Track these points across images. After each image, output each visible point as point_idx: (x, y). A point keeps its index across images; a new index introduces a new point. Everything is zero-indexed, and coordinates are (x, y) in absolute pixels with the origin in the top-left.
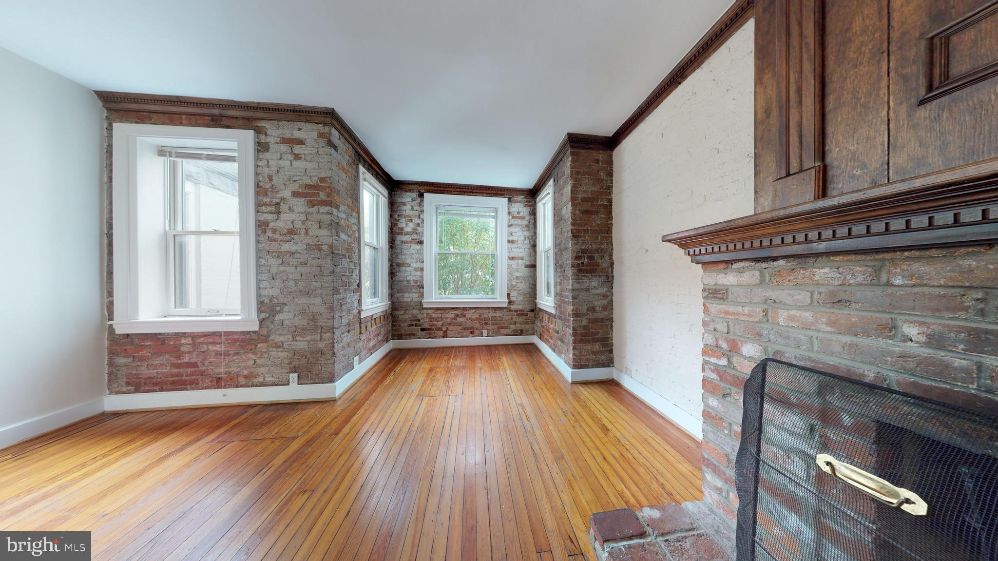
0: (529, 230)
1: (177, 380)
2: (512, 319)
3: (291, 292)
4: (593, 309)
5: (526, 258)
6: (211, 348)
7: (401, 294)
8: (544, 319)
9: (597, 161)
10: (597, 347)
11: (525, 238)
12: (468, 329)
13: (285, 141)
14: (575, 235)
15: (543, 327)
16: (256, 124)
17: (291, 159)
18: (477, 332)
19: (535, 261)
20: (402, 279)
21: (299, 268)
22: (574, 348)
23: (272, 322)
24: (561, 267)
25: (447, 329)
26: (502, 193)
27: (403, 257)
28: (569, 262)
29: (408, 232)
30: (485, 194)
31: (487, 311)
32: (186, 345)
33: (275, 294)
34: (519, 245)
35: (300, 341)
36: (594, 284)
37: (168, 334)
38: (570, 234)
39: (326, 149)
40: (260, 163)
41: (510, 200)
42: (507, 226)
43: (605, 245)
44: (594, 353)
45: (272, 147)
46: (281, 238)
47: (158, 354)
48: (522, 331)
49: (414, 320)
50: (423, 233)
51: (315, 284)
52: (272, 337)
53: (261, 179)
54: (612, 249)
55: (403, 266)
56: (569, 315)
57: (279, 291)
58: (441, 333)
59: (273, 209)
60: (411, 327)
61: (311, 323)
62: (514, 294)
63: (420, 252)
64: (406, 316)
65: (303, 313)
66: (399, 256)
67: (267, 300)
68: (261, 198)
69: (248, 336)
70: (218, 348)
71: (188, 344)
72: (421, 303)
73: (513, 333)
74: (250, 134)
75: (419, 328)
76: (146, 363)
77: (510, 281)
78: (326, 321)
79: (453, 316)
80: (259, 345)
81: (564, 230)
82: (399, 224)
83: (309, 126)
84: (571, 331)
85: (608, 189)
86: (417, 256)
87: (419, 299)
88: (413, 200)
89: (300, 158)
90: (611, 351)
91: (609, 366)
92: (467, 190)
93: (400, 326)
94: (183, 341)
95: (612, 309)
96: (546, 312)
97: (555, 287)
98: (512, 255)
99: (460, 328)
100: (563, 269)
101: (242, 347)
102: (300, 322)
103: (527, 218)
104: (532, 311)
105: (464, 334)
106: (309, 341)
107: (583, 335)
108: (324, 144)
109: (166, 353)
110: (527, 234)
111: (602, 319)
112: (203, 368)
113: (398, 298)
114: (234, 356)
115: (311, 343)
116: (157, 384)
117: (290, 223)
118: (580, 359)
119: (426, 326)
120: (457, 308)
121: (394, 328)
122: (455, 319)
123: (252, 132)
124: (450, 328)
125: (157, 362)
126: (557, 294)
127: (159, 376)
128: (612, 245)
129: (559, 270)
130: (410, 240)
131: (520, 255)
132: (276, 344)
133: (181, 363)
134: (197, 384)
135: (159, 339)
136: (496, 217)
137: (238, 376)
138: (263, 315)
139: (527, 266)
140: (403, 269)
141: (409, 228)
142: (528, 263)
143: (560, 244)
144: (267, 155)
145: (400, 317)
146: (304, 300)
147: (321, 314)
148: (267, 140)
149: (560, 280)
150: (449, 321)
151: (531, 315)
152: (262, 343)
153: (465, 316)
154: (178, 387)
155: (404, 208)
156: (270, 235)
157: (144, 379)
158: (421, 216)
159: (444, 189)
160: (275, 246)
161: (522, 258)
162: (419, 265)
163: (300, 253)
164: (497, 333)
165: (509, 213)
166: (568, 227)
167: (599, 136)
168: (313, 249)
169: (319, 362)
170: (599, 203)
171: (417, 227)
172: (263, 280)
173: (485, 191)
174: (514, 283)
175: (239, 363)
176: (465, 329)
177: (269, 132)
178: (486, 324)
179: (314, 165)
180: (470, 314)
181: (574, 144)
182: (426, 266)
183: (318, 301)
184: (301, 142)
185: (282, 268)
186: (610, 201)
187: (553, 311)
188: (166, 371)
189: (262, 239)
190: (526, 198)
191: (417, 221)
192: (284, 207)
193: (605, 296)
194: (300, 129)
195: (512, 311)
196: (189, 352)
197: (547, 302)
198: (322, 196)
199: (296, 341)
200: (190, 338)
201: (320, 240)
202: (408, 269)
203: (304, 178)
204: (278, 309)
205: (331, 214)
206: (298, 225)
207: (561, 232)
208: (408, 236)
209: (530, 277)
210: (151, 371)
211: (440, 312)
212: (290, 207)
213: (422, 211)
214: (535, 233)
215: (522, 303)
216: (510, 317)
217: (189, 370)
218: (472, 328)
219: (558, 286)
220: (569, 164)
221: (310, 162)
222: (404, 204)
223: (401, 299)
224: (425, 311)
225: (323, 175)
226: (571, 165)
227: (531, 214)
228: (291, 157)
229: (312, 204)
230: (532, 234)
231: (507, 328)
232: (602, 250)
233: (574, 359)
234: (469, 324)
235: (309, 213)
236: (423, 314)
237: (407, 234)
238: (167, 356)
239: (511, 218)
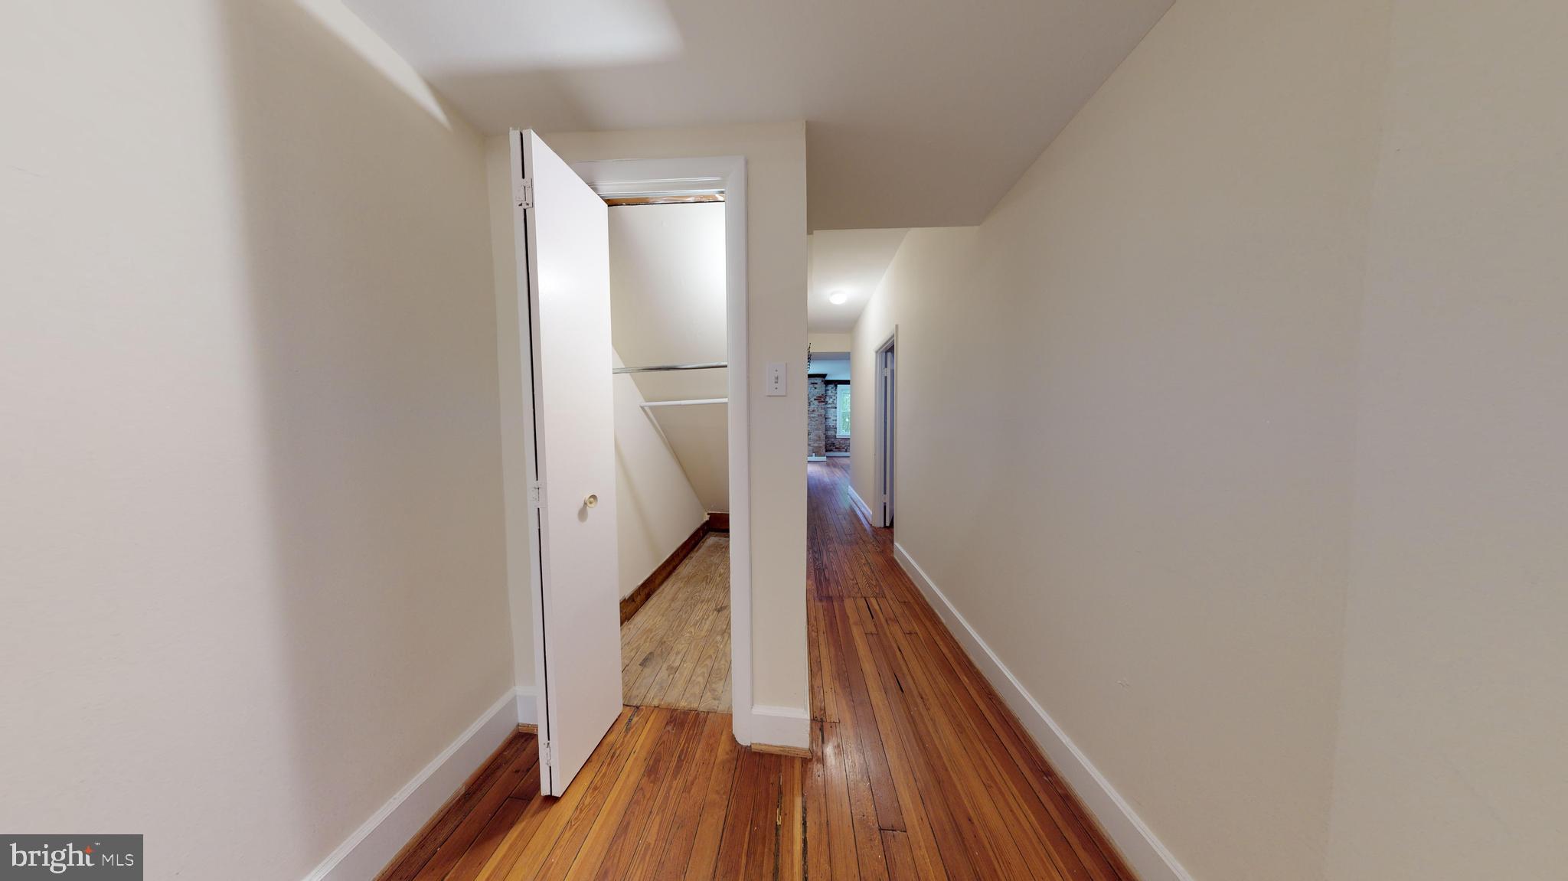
13: (813, 384)
50: (835, 405)
63: (835, 413)
65: (816, 435)
72: (835, 436)
86: (833, 415)
89: (818, 387)
119: (837, 446)
150: (846, 444)
158: (836, 396)
162: (834, 421)
182: (838, 418)
184: (816, 384)
202: (831, 423)
212: (814, 405)
221: (820, 388)
229: (819, 402)
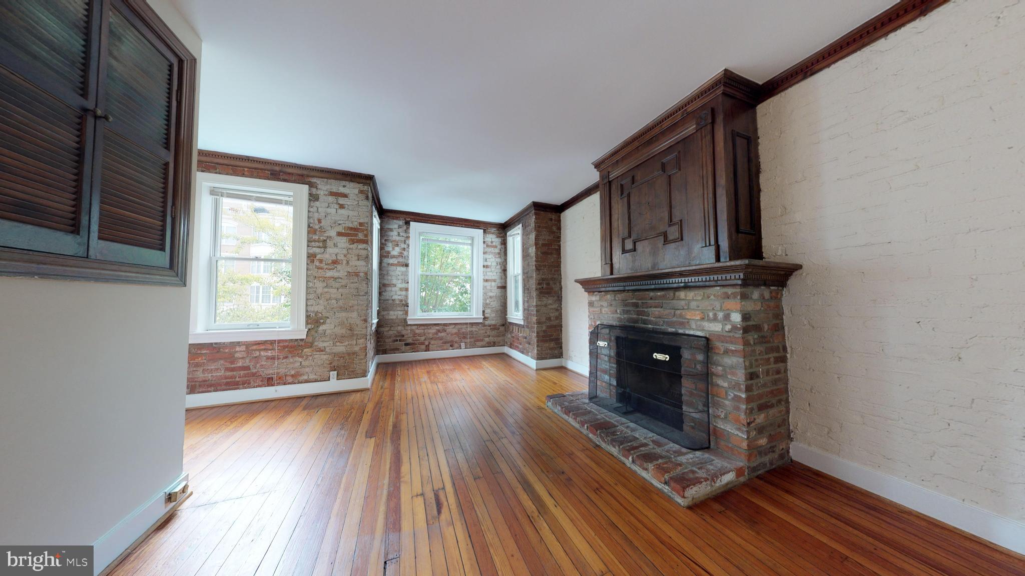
0: (500, 257)
1: (230, 382)
2: (486, 333)
3: (333, 308)
4: (549, 319)
5: (498, 281)
6: (263, 353)
7: (386, 312)
8: (514, 331)
9: (551, 220)
10: (552, 345)
11: (497, 264)
12: (448, 343)
13: (332, 194)
14: (538, 268)
15: (513, 337)
16: (308, 180)
17: (337, 207)
18: (456, 345)
19: (506, 282)
20: (387, 298)
21: (340, 290)
22: (537, 346)
23: (316, 332)
24: (528, 289)
25: (429, 343)
26: (478, 225)
27: (390, 278)
28: (534, 287)
29: (394, 255)
30: (464, 226)
31: (465, 326)
32: (240, 352)
33: (320, 310)
34: (493, 270)
35: (339, 346)
36: (550, 302)
37: (224, 343)
38: (534, 268)
39: (365, 203)
40: (311, 210)
41: (485, 232)
42: (482, 253)
43: (557, 275)
44: (551, 349)
45: (322, 198)
46: (327, 266)
47: (214, 360)
48: (494, 343)
49: (399, 336)
50: (408, 257)
51: (352, 302)
52: (316, 344)
53: (312, 222)
54: (561, 278)
55: (389, 286)
56: (534, 323)
57: (322, 307)
58: (423, 347)
59: (321, 244)
60: (396, 343)
61: (349, 332)
62: (488, 311)
63: (406, 274)
64: (391, 333)
65: (342, 324)
66: (386, 277)
67: (313, 315)
68: (311, 236)
69: (296, 343)
70: (269, 353)
71: (243, 351)
72: (405, 320)
73: (487, 345)
74: (305, 188)
75: (404, 343)
76: (202, 368)
77: (485, 300)
78: (361, 330)
79: (434, 331)
80: (305, 350)
81: (530, 264)
82: (386, 248)
83: (352, 184)
84: (535, 334)
85: (558, 238)
86: (402, 277)
87: (404, 317)
88: (400, 227)
89: (344, 208)
90: (561, 348)
91: (560, 358)
92: (449, 221)
93: (385, 342)
94: (238, 349)
95: (561, 319)
96: (516, 324)
97: (524, 304)
98: (487, 278)
99: (441, 342)
100: (530, 291)
101: (290, 352)
102: (340, 331)
103: (499, 247)
104: (503, 325)
105: (445, 347)
106: (346, 346)
107: (543, 336)
108: (363, 198)
109: (220, 359)
110: (499, 260)
111: (556, 326)
112: (254, 371)
113: (383, 316)
114: (282, 360)
115: (348, 347)
116: (211, 386)
117: (334, 255)
118: (542, 353)
119: (410, 341)
120: (438, 324)
121: (379, 344)
122: (436, 334)
123: (307, 186)
124: (432, 342)
125: (212, 368)
126: (524, 309)
127: (214, 379)
128: (561, 275)
129: (526, 292)
130: (396, 262)
131: (493, 278)
132: (320, 348)
133: (234, 367)
134: (249, 383)
135: (215, 347)
136: (472, 245)
137: (286, 376)
138: (309, 326)
139: (498, 287)
140: (389, 289)
141: (396, 252)
142: (499, 285)
143: (527, 273)
144: (317, 204)
145: (385, 333)
146: (344, 314)
147: (357, 325)
148: (318, 193)
149: (527, 299)
150: (431, 336)
151: (502, 329)
152: (308, 348)
153: (445, 331)
154: (231, 387)
155: (391, 233)
156: (317, 265)
157: (199, 382)
158: (407, 242)
159: (428, 219)
160: (321, 273)
161: (495, 281)
162: (404, 285)
163: (341, 278)
164: (473, 346)
165: (484, 242)
166: (533, 262)
167: (552, 205)
168: (353, 275)
169: (354, 362)
170: (553, 247)
171: (403, 252)
172: (310, 299)
173: (464, 223)
174: (488, 301)
175: (287, 365)
176: (445, 343)
177: (319, 187)
178: (464, 338)
179: (355, 213)
180: (450, 329)
181: (536, 208)
182: (411, 286)
183: (355, 315)
184: (345, 196)
185: (326, 290)
186: (560, 246)
187: (522, 323)
188: (220, 374)
189: (310, 267)
190: (498, 230)
191: (403, 246)
192: (330, 243)
193: (557, 310)
194: (344, 186)
195: (486, 326)
196: (243, 358)
197: (516, 316)
198: (361, 236)
199: (336, 346)
200: (244, 346)
201: (358, 269)
202: (394, 289)
203: (347, 222)
204: (322, 321)
205: (367, 249)
206: (341, 257)
207: (528, 265)
208: (394, 259)
209: (502, 296)
210: (206, 375)
211: (423, 327)
212: (334, 244)
213: (408, 237)
214: (506, 260)
215: (494, 319)
216: (484, 331)
217: (242, 373)
218: (452, 341)
219: (526, 303)
220: (533, 220)
221: (352, 211)
222: (391, 230)
223: (386, 316)
224: (409, 328)
225: (362, 221)
226: (535, 221)
227: (502, 244)
228: (337, 206)
229: (353, 242)
230: (503, 260)
231: (482, 340)
232: (555, 279)
233: (537, 354)
234: (449, 338)
235: (350, 249)
236: (407, 330)
237: (394, 257)
238: (222, 362)
239: (485, 246)
